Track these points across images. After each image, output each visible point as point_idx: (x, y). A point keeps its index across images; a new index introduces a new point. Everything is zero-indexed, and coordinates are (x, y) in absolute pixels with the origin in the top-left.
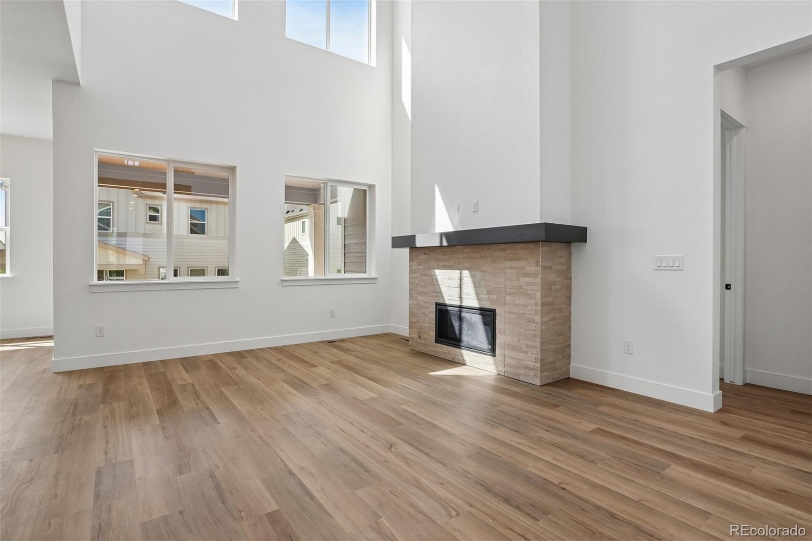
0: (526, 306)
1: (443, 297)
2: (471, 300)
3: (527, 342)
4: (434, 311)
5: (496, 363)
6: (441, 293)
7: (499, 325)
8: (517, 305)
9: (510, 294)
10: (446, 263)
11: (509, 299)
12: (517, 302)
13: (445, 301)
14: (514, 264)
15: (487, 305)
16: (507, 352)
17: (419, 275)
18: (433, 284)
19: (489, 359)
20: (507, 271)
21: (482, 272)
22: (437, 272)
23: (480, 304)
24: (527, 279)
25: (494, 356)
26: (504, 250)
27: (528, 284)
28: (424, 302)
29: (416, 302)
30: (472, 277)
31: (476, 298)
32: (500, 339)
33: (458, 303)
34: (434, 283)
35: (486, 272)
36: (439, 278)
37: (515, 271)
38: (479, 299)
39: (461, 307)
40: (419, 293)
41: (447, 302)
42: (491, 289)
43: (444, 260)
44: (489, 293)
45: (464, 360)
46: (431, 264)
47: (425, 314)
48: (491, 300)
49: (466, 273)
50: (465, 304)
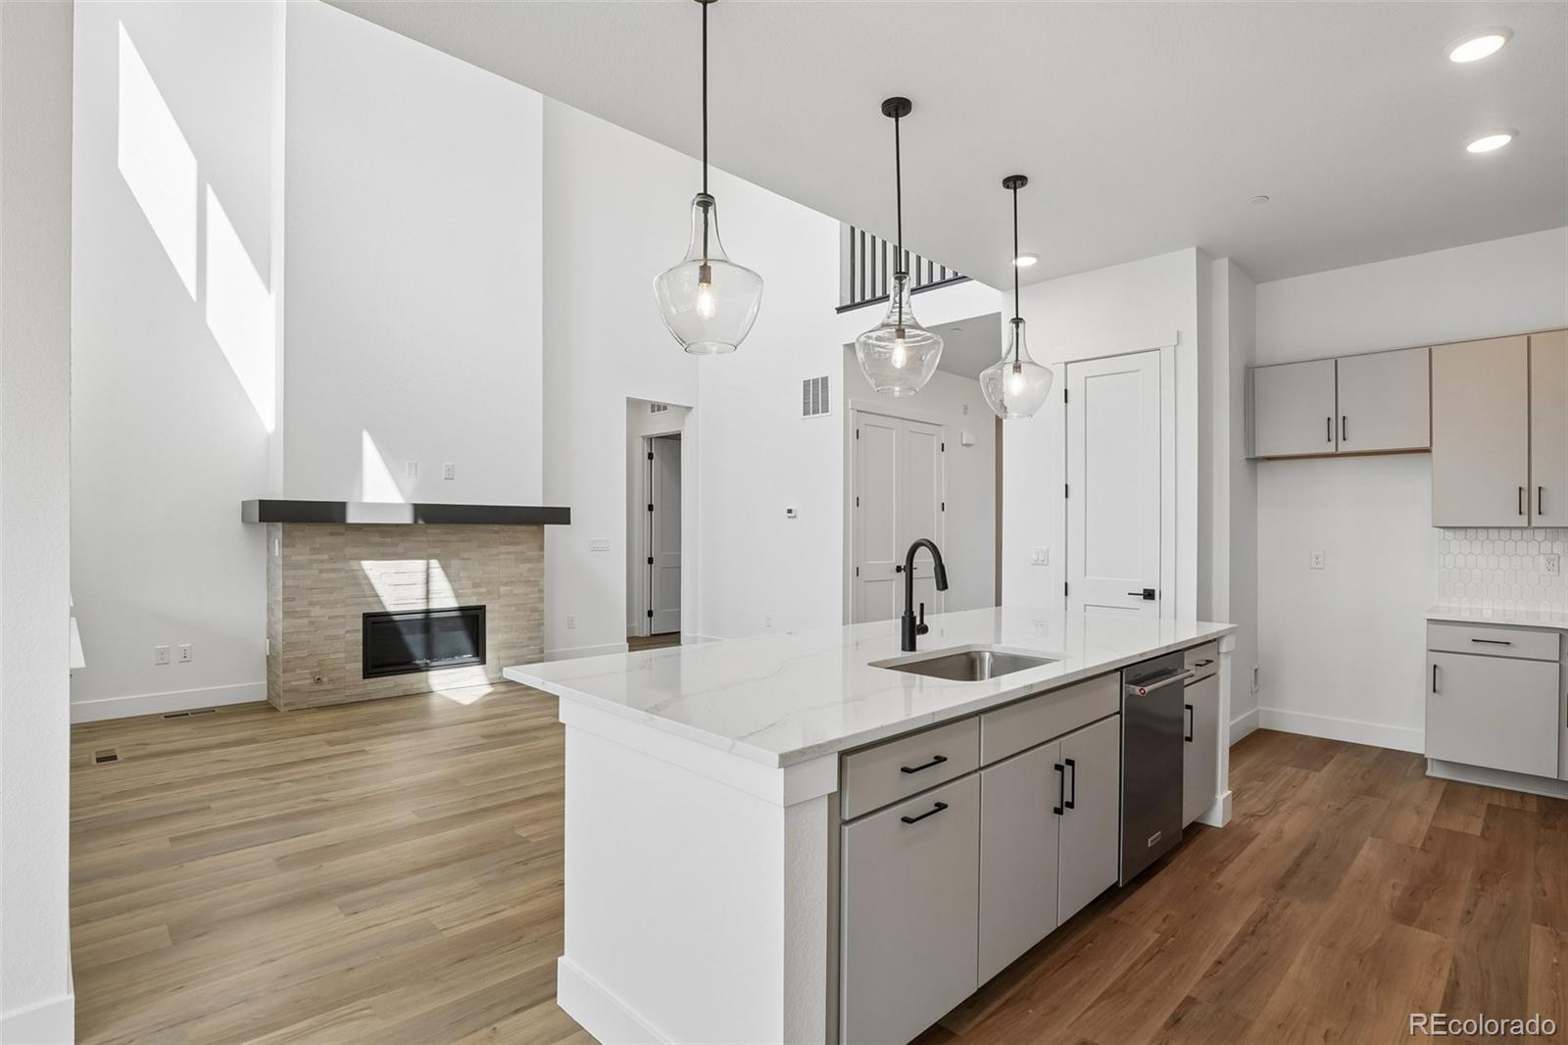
0: (528, 594)
1: (381, 602)
2: (445, 599)
3: (529, 635)
4: (361, 627)
5: (486, 671)
6: (377, 596)
7: (491, 623)
8: (515, 595)
9: (506, 584)
10: (390, 550)
11: (503, 589)
12: (515, 592)
13: (384, 607)
14: (511, 549)
15: (473, 602)
16: (502, 654)
17: (316, 573)
18: (358, 585)
19: (478, 669)
20: (502, 557)
21: (464, 559)
22: (366, 564)
23: (459, 603)
24: (529, 565)
25: (483, 662)
26: (497, 532)
27: (530, 570)
28: (329, 618)
29: (306, 621)
30: (444, 568)
31: (453, 595)
32: (491, 641)
33: (421, 606)
34: (362, 583)
35: (469, 559)
36: (369, 573)
37: (513, 557)
38: (457, 596)
39: (428, 612)
40: (312, 604)
41: (391, 608)
42: (478, 580)
43: (383, 544)
44: (475, 585)
45: (429, 686)
46: (349, 551)
47: (336, 638)
48: (478, 594)
49: (434, 563)
50: (434, 605)
